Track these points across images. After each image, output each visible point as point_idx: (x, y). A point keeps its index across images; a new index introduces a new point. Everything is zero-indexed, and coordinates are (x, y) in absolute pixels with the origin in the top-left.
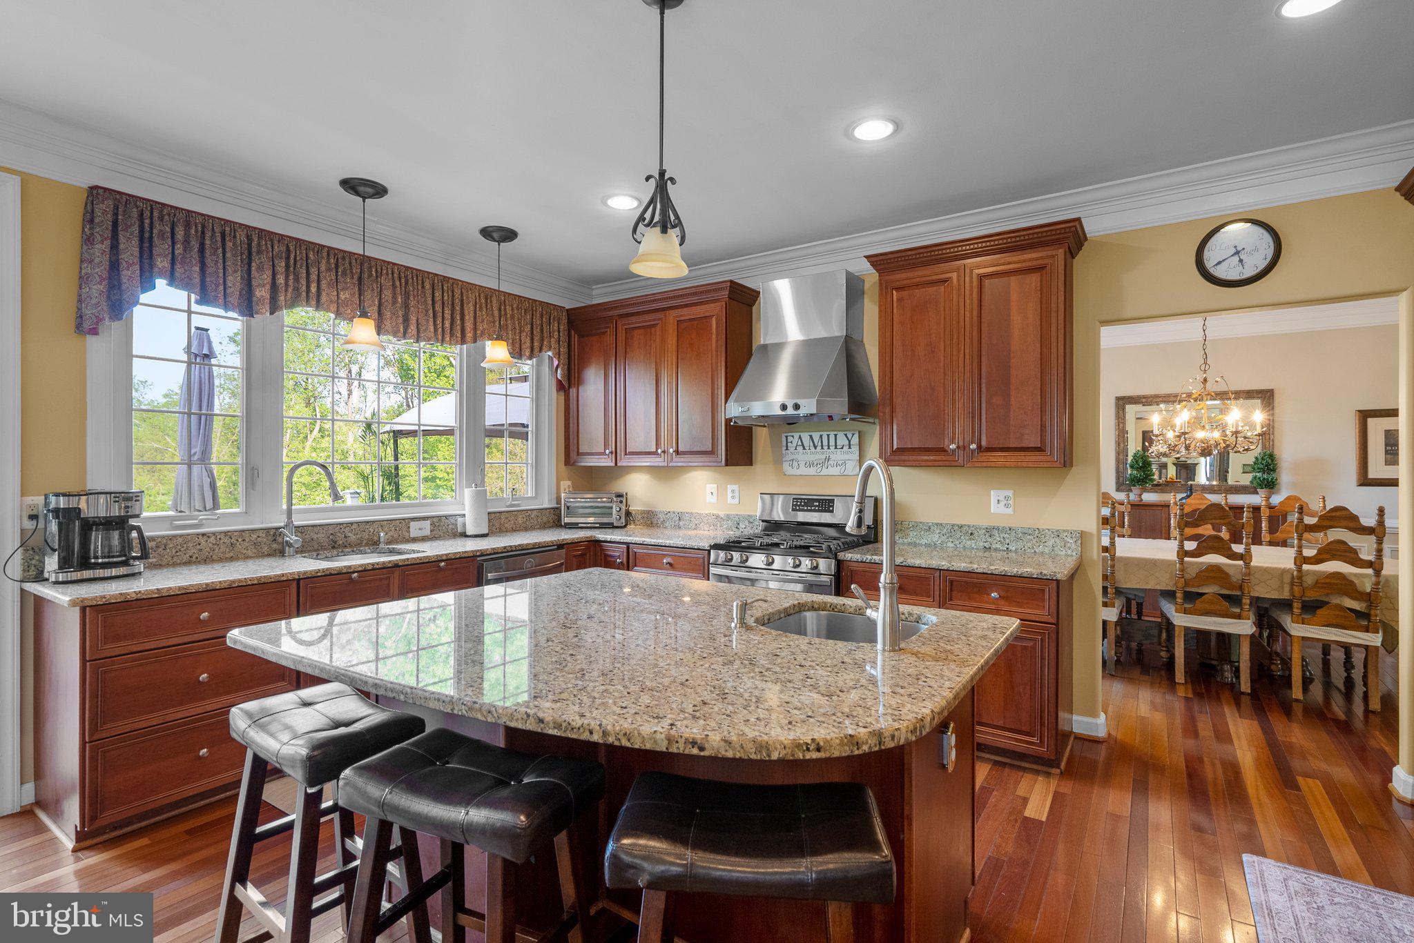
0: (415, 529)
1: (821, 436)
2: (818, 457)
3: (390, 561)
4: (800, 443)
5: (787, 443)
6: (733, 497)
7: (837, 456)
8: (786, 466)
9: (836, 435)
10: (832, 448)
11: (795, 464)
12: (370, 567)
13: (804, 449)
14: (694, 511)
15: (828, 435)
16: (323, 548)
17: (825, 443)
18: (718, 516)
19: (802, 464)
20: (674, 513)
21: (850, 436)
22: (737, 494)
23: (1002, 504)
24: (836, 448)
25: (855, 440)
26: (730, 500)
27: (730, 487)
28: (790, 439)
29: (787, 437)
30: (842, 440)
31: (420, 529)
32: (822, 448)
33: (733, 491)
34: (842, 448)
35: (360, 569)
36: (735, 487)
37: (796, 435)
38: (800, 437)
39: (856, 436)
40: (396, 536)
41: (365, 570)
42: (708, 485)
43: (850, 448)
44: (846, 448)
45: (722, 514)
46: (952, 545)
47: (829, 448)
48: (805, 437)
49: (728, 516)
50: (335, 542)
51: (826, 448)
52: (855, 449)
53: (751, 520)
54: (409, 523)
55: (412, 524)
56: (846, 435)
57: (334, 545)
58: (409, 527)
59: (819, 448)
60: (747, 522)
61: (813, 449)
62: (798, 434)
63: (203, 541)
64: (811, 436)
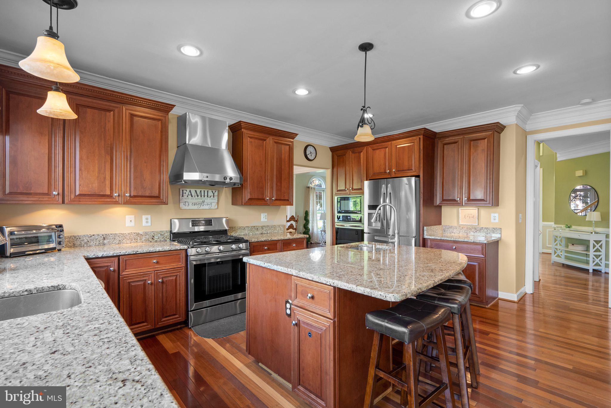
1: (201, 191)
2: (199, 200)
4: (190, 194)
5: (183, 193)
6: (147, 222)
7: (208, 200)
8: (182, 205)
9: (208, 191)
10: (206, 197)
11: (187, 204)
13: (192, 196)
14: (117, 233)
15: (204, 191)
17: (203, 194)
18: (138, 234)
19: (190, 204)
20: (98, 235)
21: (214, 192)
22: (149, 220)
23: (265, 218)
24: (208, 197)
25: (216, 194)
26: (144, 224)
27: (144, 217)
28: (184, 192)
29: (183, 190)
30: (210, 193)
32: (201, 197)
33: (147, 219)
34: (210, 197)
36: (149, 217)
37: (188, 190)
38: (190, 191)
39: (217, 192)
42: (127, 217)
43: (214, 197)
44: (212, 197)
45: (141, 232)
46: (252, 234)
47: (204, 197)
48: (193, 191)
49: (146, 234)
51: (203, 196)
52: (216, 198)
53: (163, 234)
56: (212, 191)
59: (200, 196)
60: (159, 235)
61: (196, 197)
62: (189, 189)
64: (196, 191)
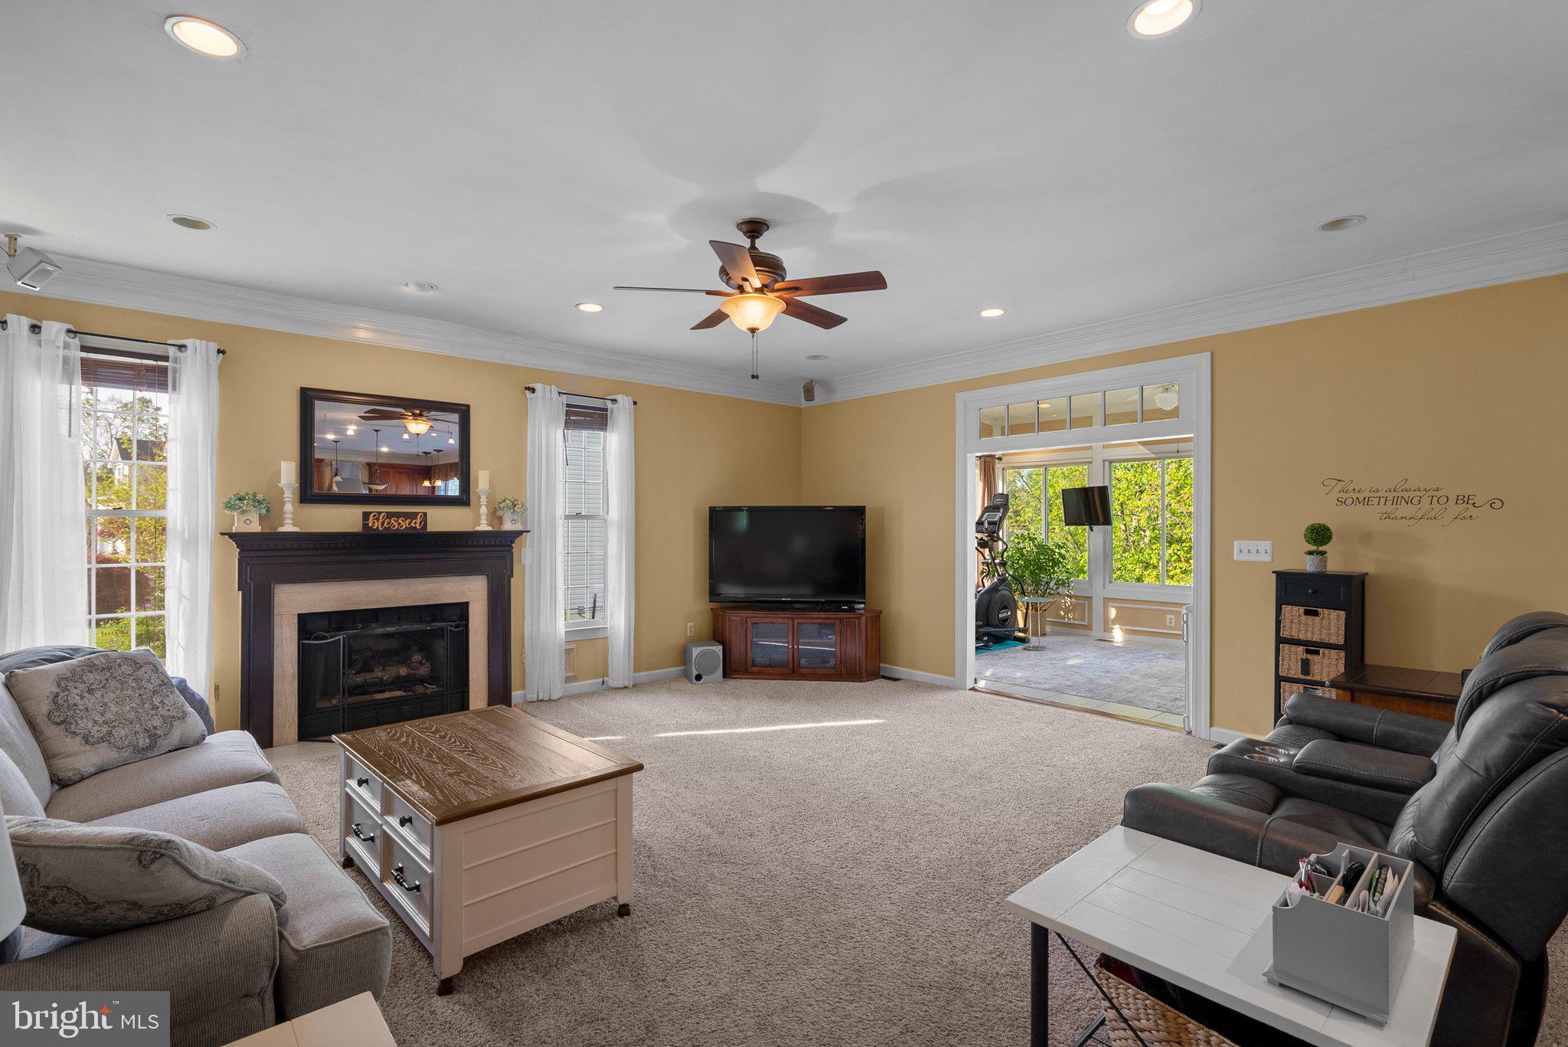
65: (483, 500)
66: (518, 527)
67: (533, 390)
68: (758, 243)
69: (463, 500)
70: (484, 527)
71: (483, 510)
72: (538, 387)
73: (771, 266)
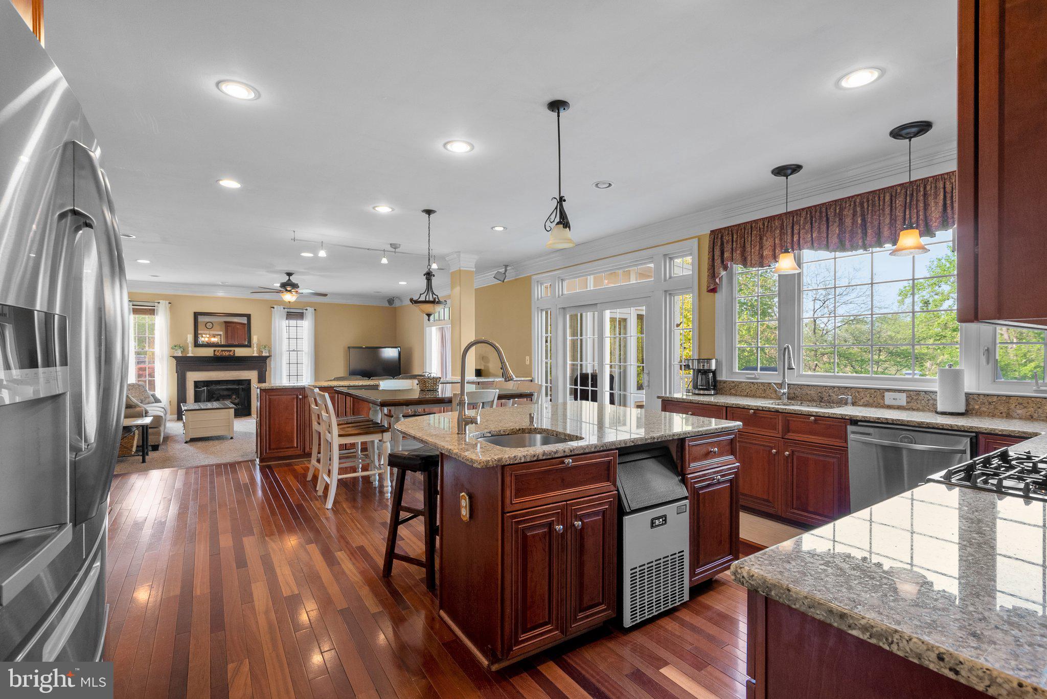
0: (889, 398)
3: (773, 408)
12: (761, 409)
16: (814, 400)
31: (894, 399)
35: (755, 408)
40: (871, 401)
41: (758, 410)
50: (822, 398)
54: (884, 393)
55: (887, 394)
57: (821, 400)
58: (884, 396)
63: (752, 386)
65: (255, 345)
66: (268, 355)
67: (273, 308)
68: (291, 277)
69: (249, 346)
70: (255, 354)
71: (255, 349)
72: (275, 306)
73: (295, 286)
